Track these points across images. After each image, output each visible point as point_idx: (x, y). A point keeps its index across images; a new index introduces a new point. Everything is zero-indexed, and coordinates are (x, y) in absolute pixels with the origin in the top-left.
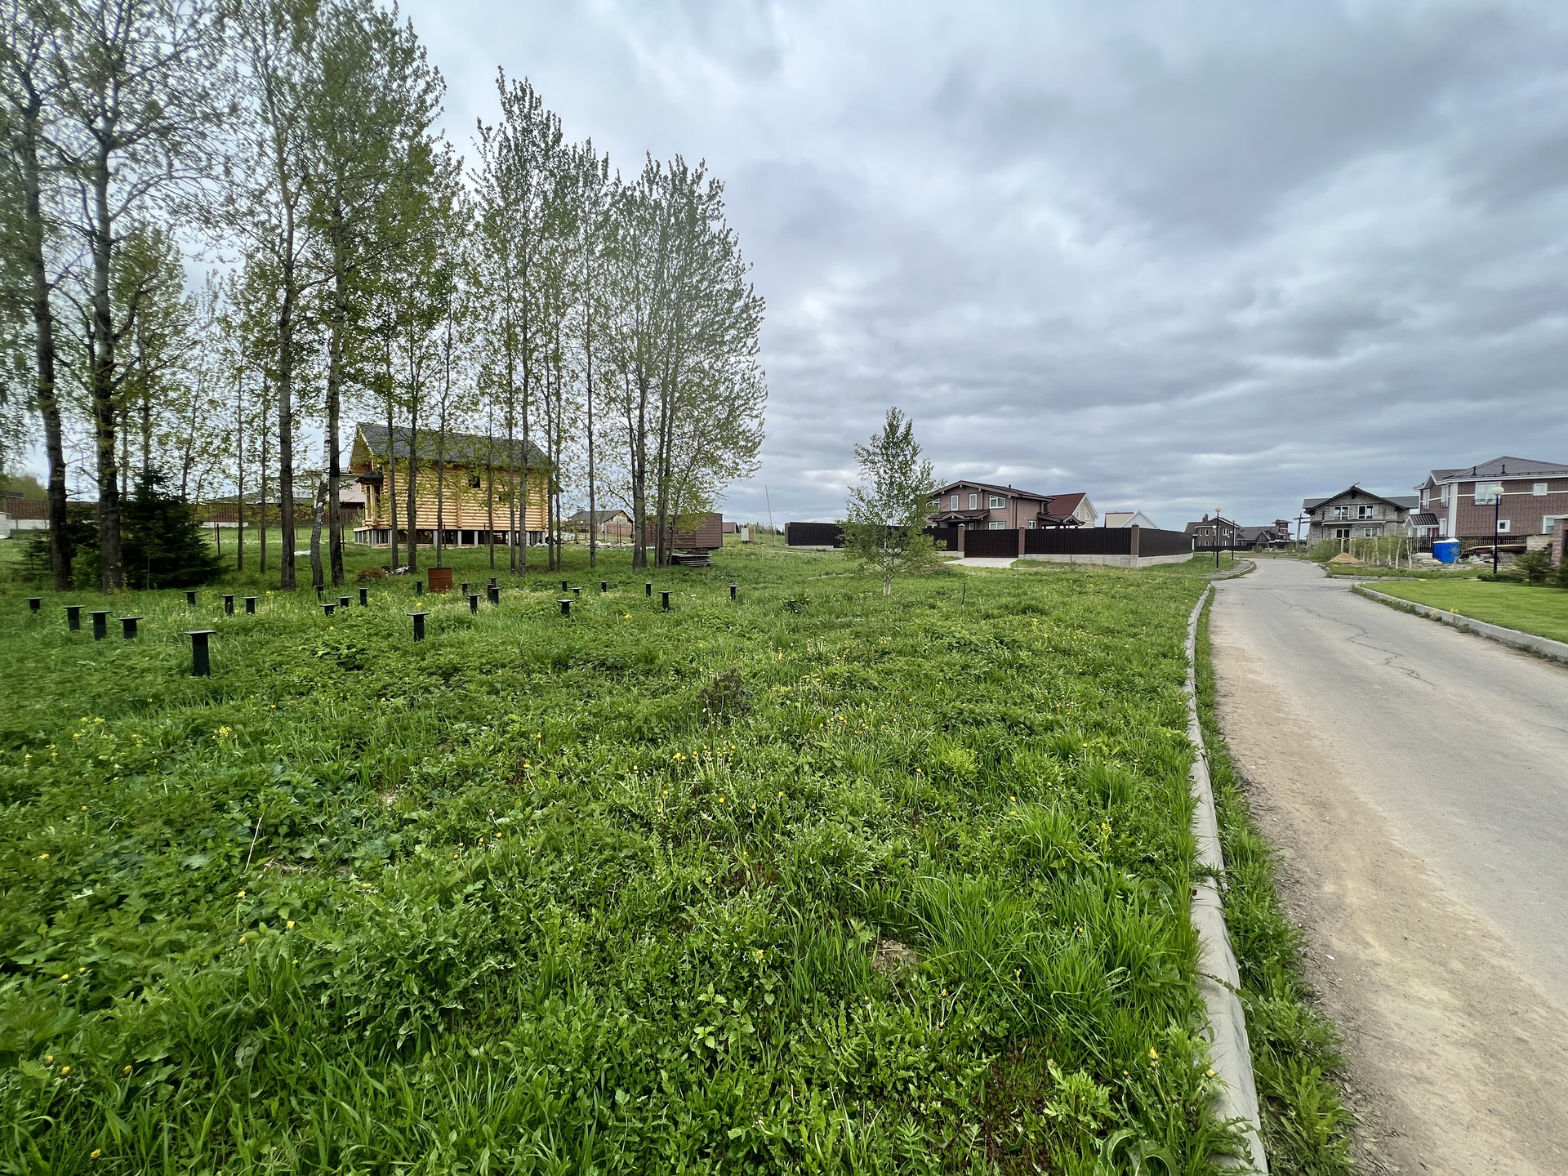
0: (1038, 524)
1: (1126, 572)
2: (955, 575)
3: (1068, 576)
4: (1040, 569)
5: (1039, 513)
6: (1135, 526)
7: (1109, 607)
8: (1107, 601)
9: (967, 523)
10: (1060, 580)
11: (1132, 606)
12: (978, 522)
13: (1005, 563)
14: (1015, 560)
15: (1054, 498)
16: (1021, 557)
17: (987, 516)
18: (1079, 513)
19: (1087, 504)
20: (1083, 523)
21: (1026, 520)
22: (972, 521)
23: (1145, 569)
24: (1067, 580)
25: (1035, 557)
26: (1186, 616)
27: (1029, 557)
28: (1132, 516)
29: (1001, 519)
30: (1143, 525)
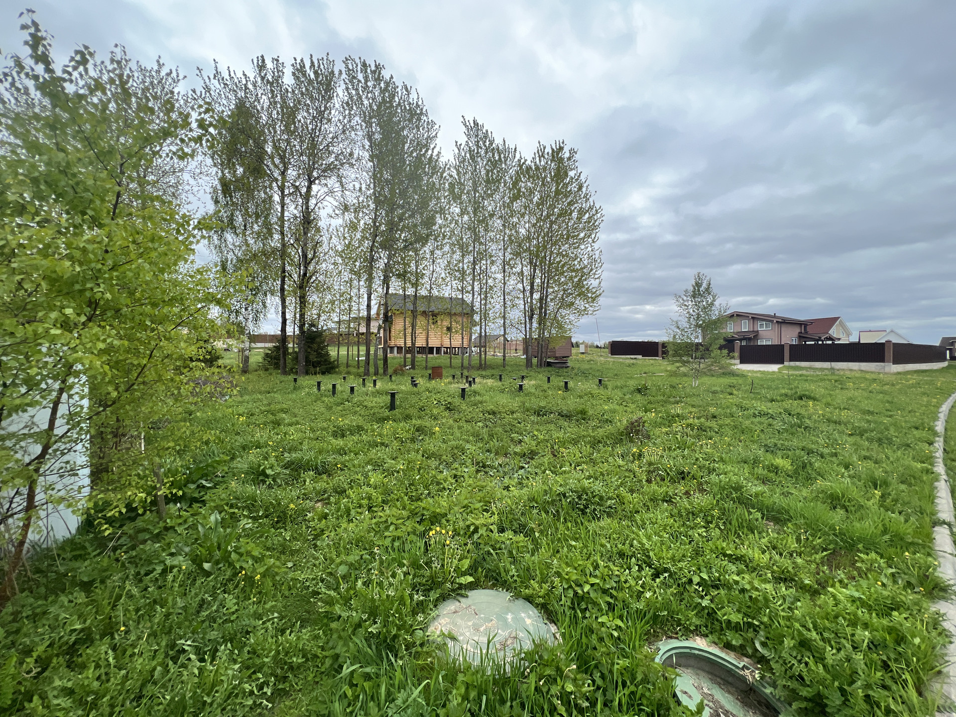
0: (799, 340)
1: (881, 375)
2: (738, 376)
3: (830, 377)
4: (804, 372)
5: (801, 333)
6: (889, 342)
7: (868, 398)
8: (865, 394)
9: (740, 340)
10: (822, 380)
11: (887, 398)
12: (750, 339)
13: (774, 368)
14: (781, 366)
15: (812, 322)
16: (786, 363)
17: (756, 335)
18: (834, 332)
19: (842, 325)
20: (839, 339)
21: (790, 337)
22: (744, 339)
23: (899, 373)
24: (830, 380)
25: (798, 363)
26: (938, 406)
27: (792, 364)
28: (884, 333)
29: (768, 337)
30: (895, 340)
